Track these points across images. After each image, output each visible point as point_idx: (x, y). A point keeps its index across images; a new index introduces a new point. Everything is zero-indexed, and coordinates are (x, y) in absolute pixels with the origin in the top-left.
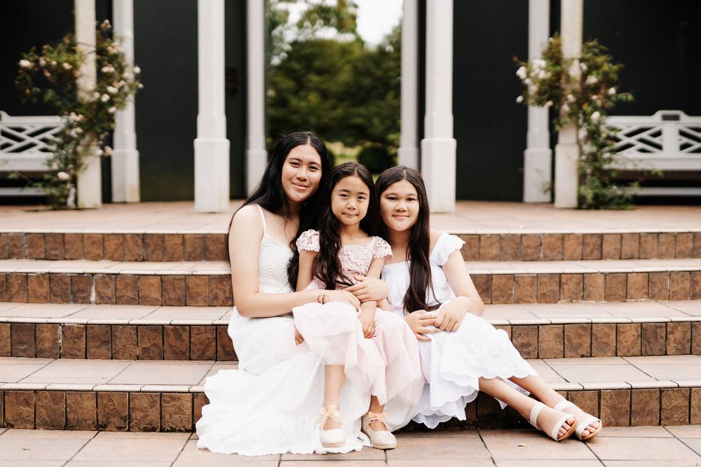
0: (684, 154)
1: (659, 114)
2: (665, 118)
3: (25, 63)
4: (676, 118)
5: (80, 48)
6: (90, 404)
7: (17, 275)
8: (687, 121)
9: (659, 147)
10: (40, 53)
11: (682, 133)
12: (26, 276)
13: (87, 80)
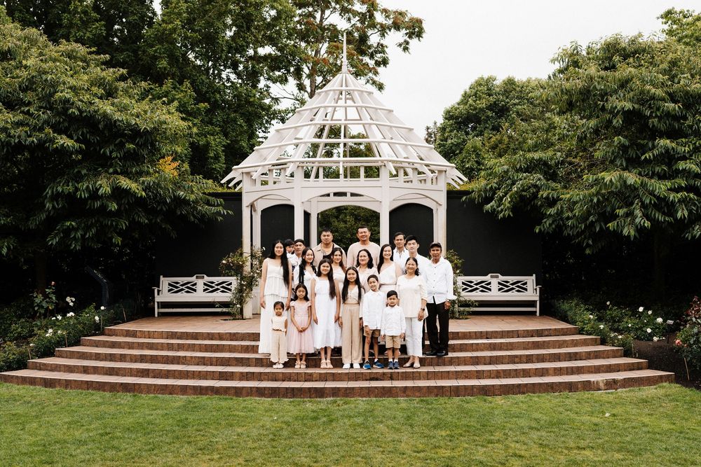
0: (500, 293)
1: (490, 275)
2: (492, 277)
3: (224, 262)
4: (497, 277)
5: (245, 255)
6: (281, 375)
7: (251, 345)
8: (502, 278)
9: (490, 290)
10: (229, 257)
11: (499, 283)
12: (253, 346)
13: (247, 269)
